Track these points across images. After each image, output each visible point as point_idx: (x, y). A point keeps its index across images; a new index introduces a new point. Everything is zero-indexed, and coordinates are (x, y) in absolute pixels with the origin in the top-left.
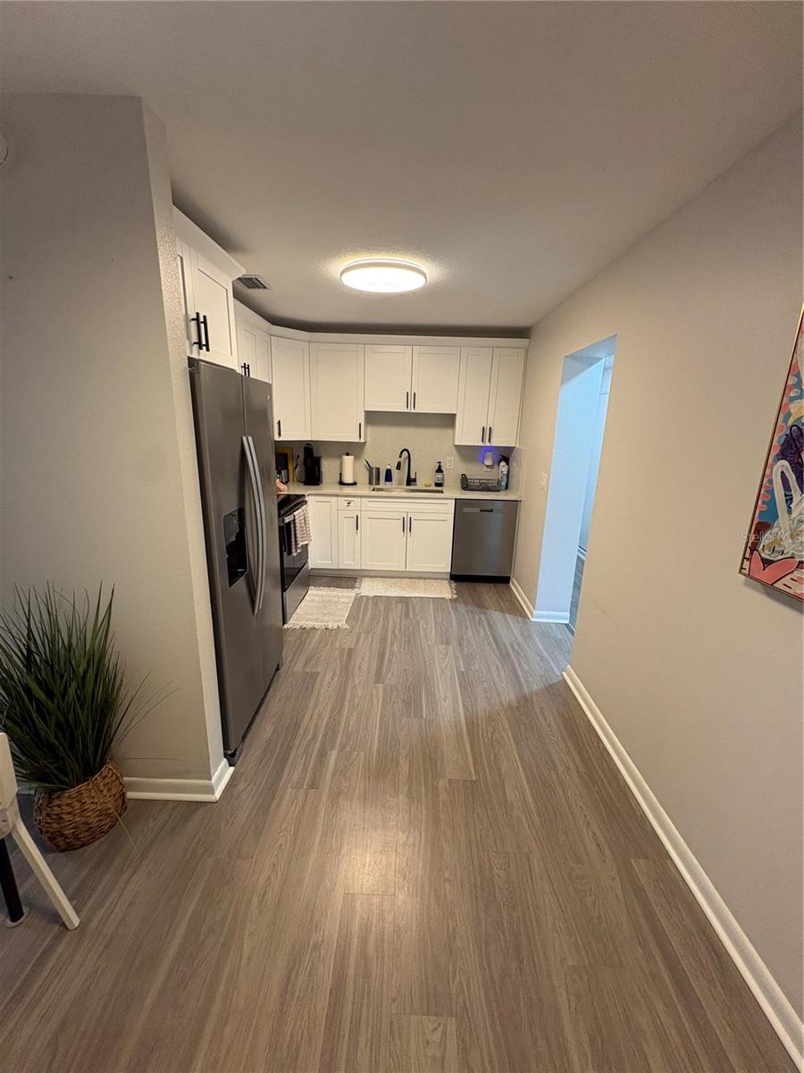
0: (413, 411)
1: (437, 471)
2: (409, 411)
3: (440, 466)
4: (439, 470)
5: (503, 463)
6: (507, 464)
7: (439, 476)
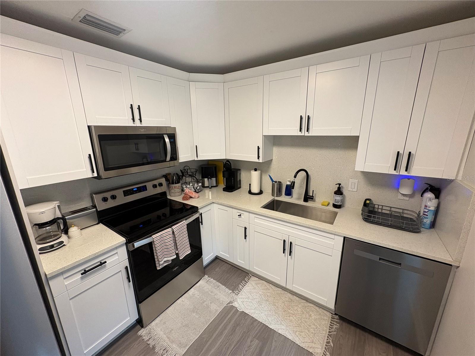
0: (307, 134)
1: (336, 193)
2: (303, 134)
3: (339, 188)
4: (339, 192)
5: (429, 195)
6: (437, 196)
7: (338, 198)
